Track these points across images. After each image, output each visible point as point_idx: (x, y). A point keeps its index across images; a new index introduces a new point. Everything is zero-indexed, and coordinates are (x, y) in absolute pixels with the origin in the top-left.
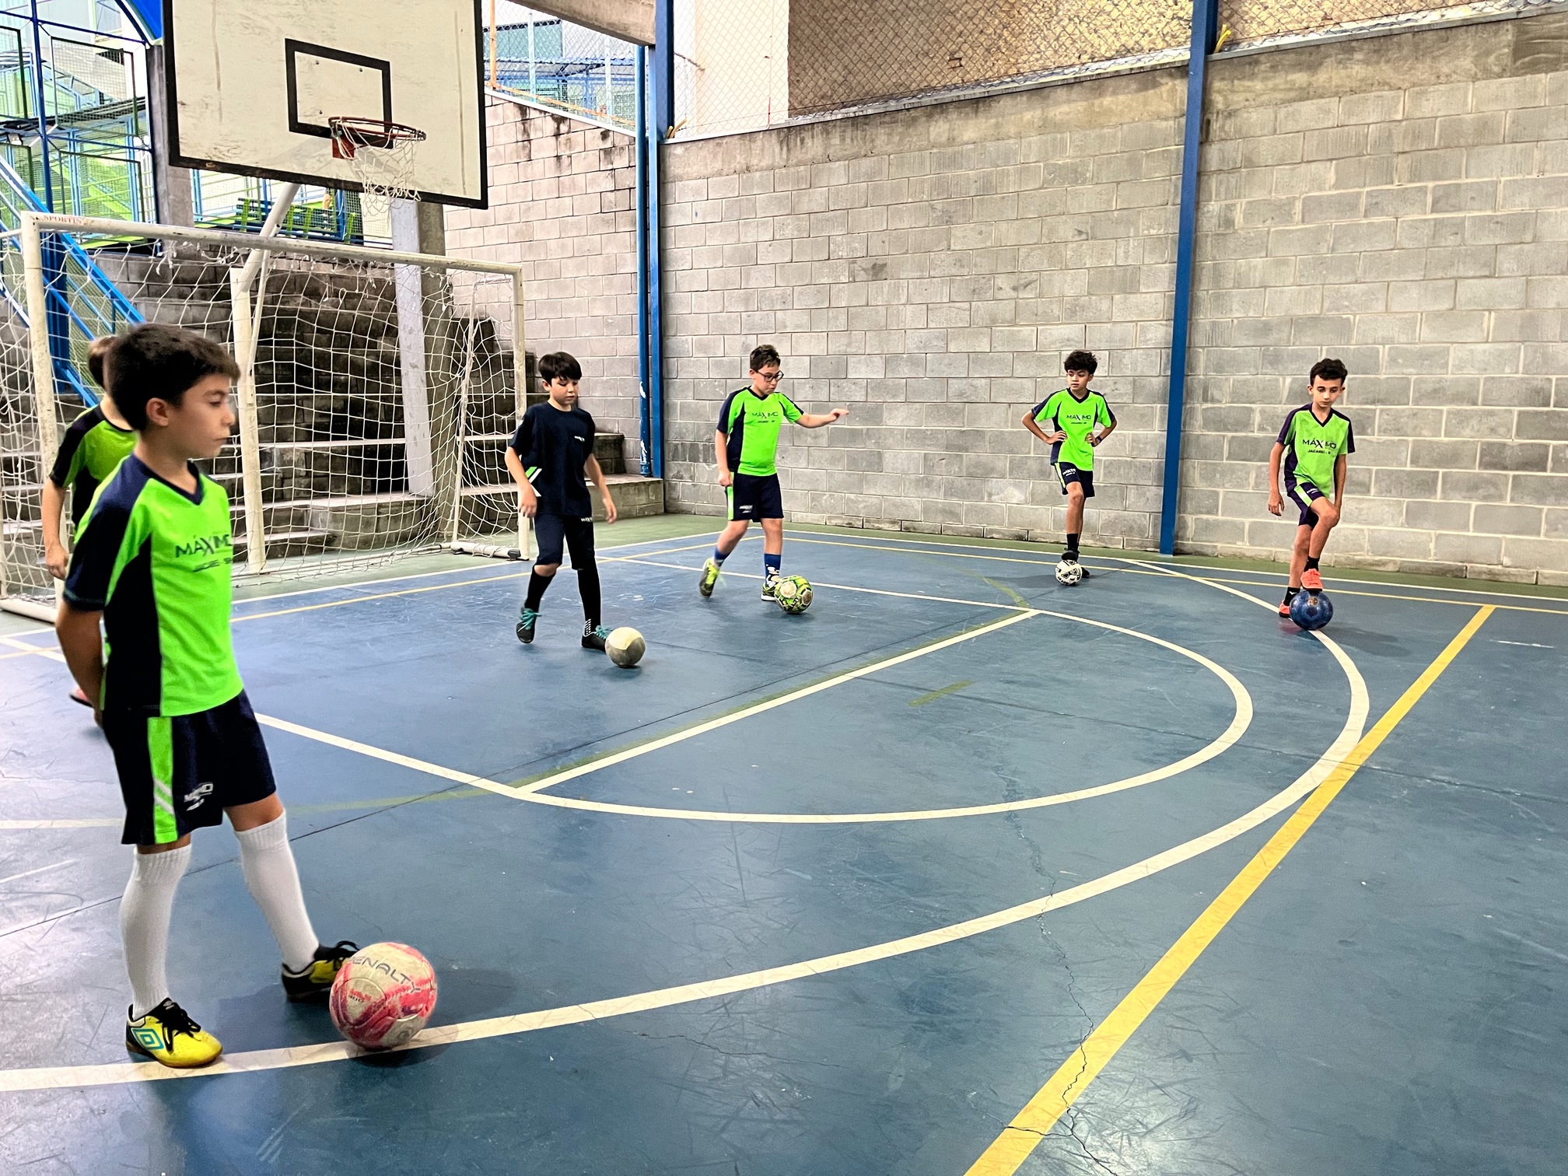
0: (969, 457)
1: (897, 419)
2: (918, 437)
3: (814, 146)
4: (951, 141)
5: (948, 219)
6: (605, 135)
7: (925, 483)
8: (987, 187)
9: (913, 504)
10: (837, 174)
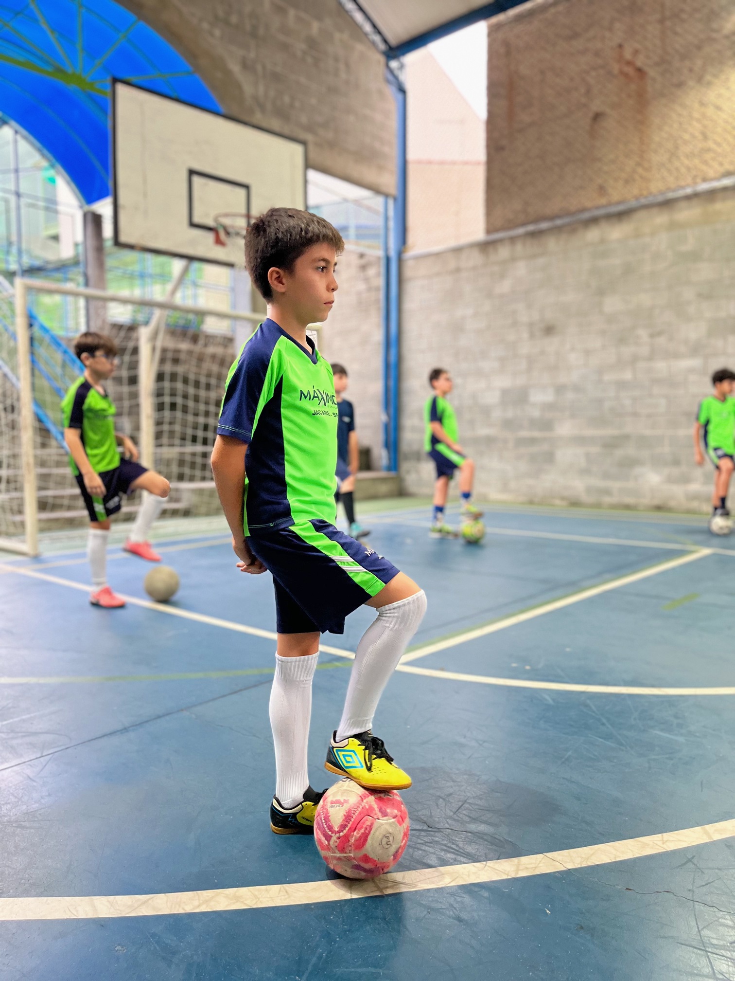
0: (619, 453)
1: (565, 429)
2: (580, 440)
3: (504, 252)
4: (602, 241)
5: (601, 292)
6: (362, 256)
7: (585, 472)
8: (628, 270)
9: (578, 486)
10: (521, 269)
